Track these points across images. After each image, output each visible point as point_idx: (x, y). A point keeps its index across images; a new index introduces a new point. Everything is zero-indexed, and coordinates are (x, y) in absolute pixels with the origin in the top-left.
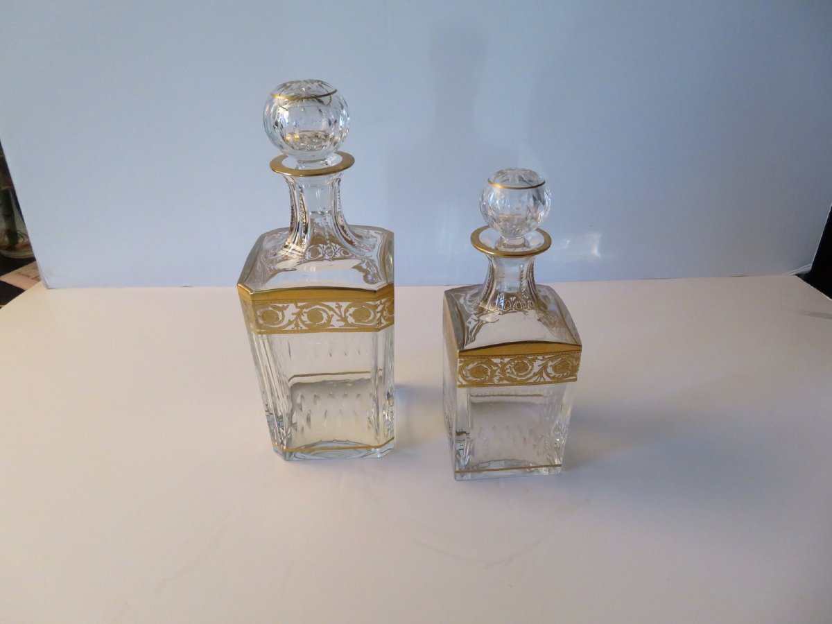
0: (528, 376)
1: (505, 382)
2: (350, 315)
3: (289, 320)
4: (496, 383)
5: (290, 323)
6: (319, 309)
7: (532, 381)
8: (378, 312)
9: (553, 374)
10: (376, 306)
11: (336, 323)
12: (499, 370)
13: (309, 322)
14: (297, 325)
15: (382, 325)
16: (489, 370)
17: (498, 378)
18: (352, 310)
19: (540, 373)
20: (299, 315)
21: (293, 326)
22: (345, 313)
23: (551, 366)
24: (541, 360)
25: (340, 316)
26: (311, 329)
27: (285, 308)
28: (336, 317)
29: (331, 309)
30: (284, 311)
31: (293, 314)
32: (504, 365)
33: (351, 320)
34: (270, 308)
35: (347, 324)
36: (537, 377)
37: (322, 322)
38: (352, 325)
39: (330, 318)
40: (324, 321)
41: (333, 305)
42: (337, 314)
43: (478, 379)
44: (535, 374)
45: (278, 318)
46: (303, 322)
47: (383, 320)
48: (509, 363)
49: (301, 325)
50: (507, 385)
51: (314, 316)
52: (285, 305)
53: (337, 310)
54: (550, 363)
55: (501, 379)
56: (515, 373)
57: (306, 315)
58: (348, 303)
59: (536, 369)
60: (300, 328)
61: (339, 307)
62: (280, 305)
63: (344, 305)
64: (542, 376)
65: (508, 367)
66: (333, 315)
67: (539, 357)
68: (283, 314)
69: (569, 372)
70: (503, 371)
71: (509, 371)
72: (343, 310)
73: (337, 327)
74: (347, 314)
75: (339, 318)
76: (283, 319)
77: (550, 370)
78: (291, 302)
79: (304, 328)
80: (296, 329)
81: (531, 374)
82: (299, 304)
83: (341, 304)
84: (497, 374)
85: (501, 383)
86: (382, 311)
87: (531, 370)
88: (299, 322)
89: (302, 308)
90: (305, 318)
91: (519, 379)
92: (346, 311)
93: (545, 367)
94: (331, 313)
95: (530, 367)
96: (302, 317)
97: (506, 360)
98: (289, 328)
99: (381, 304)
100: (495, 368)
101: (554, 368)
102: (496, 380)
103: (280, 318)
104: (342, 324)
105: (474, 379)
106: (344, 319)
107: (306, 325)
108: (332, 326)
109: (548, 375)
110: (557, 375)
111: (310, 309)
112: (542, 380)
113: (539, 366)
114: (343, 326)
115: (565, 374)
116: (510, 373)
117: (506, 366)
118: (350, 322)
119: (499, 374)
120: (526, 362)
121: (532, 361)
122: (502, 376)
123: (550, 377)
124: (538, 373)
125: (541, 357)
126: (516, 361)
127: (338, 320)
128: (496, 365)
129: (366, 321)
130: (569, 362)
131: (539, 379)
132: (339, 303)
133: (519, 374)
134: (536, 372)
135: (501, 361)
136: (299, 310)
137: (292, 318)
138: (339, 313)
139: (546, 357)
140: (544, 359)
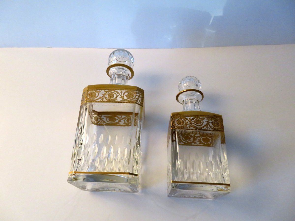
0: (202, 126)
1: (192, 128)
2: (125, 96)
4: (188, 128)
5: (100, 98)
6: (114, 93)
7: (204, 129)
8: (137, 95)
9: (212, 126)
11: (119, 99)
12: (189, 122)
13: (108, 98)
16: (185, 122)
18: (126, 94)
20: (104, 95)
21: (101, 99)
22: (123, 95)
23: (211, 123)
26: (108, 101)
27: (100, 92)
28: (119, 96)
29: (118, 93)
30: (99, 93)
31: (102, 94)
33: (125, 98)
34: (94, 91)
35: (124, 100)
36: (205, 127)
37: (113, 98)
40: (114, 98)
41: (119, 91)
42: (120, 95)
43: (181, 126)
48: (193, 119)
51: (111, 96)
52: (100, 90)
53: (120, 94)
54: (210, 121)
55: (190, 126)
56: (196, 124)
58: (125, 91)
60: (103, 100)
65: (193, 121)
66: (118, 96)
70: (191, 123)
72: (123, 93)
73: (119, 101)
74: (124, 95)
75: (121, 97)
76: (97, 97)
77: (211, 124)
78: (103, 89)
79: (105, 100)
80: (101, 100)
81: (203, 126)
82: (106, 90)
84: (188, 124)
85: (190, 128)
86: (139, 96)
88: (104, 98)
89: (107, 92)
90: (107, 96)
91: (198, 127)
92: (124, 94)
93: (208, 123)
94: (118, 94)
95: (202, 122)
97: (191, 118)
98: (99, 100)
99: (138, 93)
100: (187, 121)
101: (213, 124)
102: (188, 126)
103: (97, 95)
104: (122, 99)
105: (179, 125)
106: (123, 97)
108: (117, 100)
109: (210, 126)
110: (215, 127)
111: (110, 92)
112: (208, 129)
113: (206, 122)
114: (122, 100)
115: (218, 127)
116: (193, 124)
117: (191, 120)
118: (125, 99)
119: (189, 124)
120: (200, 119)
121: (202, 119)
122: (191, 125)
123: (212, 128)
124: (206, 125)
125: (206, 118)
126: (196, 119)
127: (120, 98)
128: (187, 119)
129: (132, 99)
130: (218, 122)
131: (207, 128)
132: (122, 91)
133: (198, 125)
134: (205, 125)
135: (189, 118)
136: (105, 93)
137: (102, 96)
138: (121, 95)
139: (208, 118)
140: (207, 119)
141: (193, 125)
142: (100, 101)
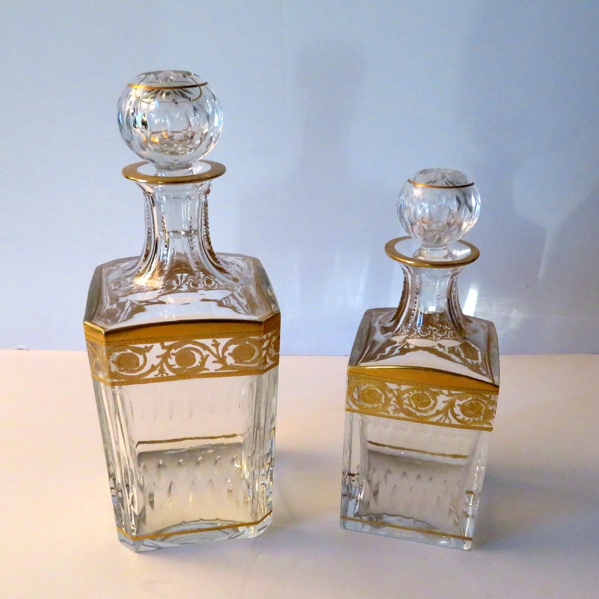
0: (430, 413)
1: (402, 415)
2: (229, 354)
3: (153, 365)
4: (391, 414)
5: (153, 368)
6: (193, 349)
7: (435, 419)
8: (264, 349)
9: (461, 416)
10: (262, 342)
11: (212, 366)
12: (394, 399)
13: (177, 367)
14: (162, 371)
15: (267, 366)
16: (383, 397)
17: (393, 408)
18: (232, 348)
19: (445, 411)
20: (165, 357)
21: (156, 372)
22: (223, 353)
23: (459, 405)
24: (447, 396)
25: (217, 356)
26: (180, 375)
27: (148, 349)
28: (212, 358)
29: (205, 347)
30: (147, 354)
31: (158, 357)
32: (401, 393)
33: (230, 361)
34: (129, 351)
35: (226, 366)
36: (440, 416)
37: (195, 365)
38: (231, 367)
39: (204, 359)
40: (197, 364)
41: (208, 342)
42: (213, 354)
43: (371, 406)
44: (438, 413)
45: (138, 364)
46: (170, 367)
47: (268, 360)
48: (407, 391)
49: (167, 371)
50: (403, 419)
51: (185, 358)
52: (149, 345)
53: (213, 349)
54: (458, 402)
55: (396, 411)
56: (414, 406)
57: (174, 357)
58: (228, 339)
59: (440, 406)
60: (165, 375)
61: (216, 345)
62: (142, 346)
63: (223, 342)
64: (447, 416)
65: (406, 396)
66: (208, 356)
67: (444, 391)
68: (145, 358)
69: (482, 417)
70: (399, 401)
71: (406, 401)
72: (221, 348)
73: (212, 370)
74: (226, 354)
75: (215, 359)
76: (145, 364)
77: (457, 410)
78: (156, 342)
79: (171, 374)
80: (160, 376)
81: (433, 412)
82: (167, 344)
83: (219, 340)
84: (392, 402)
85: (396, 415)
86: (267, 348)
87: (434, 405)
88: (165, 368)
89: (170, 348)
90: (172, 361)
91: (418, 414)
92: (225, 348)
93: (451, 405)
94: (205, 353)
95: (433, 402)
96: (169, 360)
97: (404, 388)
98: (151, 375)
99: (267, 339)
100: (390, 395)
101: (463, 408)
102: (390, 409)
103: (141, 362)
104: (219, 366)
106: (222, 360)
107: (174, 371)
108: (206, 369)
109: (455, 415)
110: (467, 419)
111: (179, 349)
112: (447, 421)
113: (444, 402)
114: (219, 369)
115: (477, 419)
116: (407, 405)
117: (403, 395)
118: (229, 364)
119: (395, 404)
120: (428, 394)
121: (435, 395)
122: (398, 407)
123: (457, 419)
124: (442, 412)
125: (446, 392)
126: (415, 391)
127: (214, 362)
128: (391, 391)
129: (249, 361)
130: (482, 405)
131: (443, 419)
132: (217, 340)
133: (419, 408)
134: (440, 409)
135: (398, 387)
136: (165, 351)
137: (157, 362)
138: (215, 353)
139: (453, 392)
140: (450, 395)
141: (405, 406)
142: (153, 377)
